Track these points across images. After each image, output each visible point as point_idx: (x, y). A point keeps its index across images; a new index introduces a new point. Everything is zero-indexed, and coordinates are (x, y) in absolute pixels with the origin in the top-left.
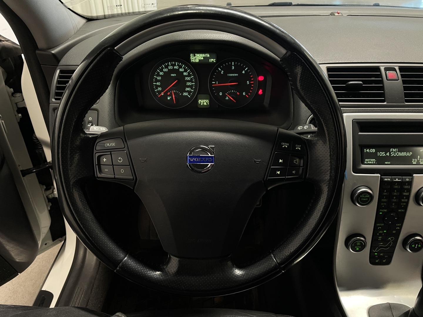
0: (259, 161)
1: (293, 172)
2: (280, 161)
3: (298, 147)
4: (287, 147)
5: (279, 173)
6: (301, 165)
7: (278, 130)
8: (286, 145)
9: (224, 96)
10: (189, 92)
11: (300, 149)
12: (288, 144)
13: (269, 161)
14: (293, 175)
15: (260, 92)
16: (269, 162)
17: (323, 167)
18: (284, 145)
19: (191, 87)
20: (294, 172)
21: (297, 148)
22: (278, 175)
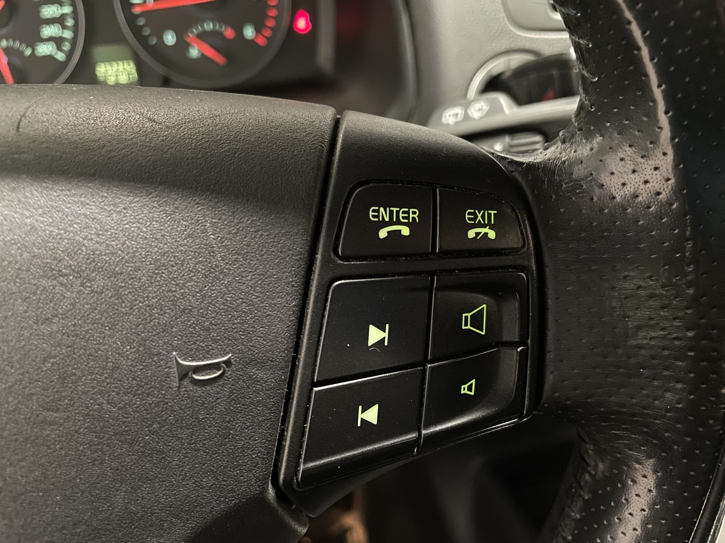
0: (216, 366)
1: (464, 390)
2: (375, 335)
3: (480, 225)
4: (406, 231)
5: (371, 415)
6: (506, 338)
7: (337, 123)
8: (398, 222)
9: (182, 45)
10: (58, 41)
11: (492, 235)
12: (414, 214)
13: (297, 348)
14: (467, 404)
15: (302, 23)
16: (295, 359)
17: (642, 334)
18: (391, 223)
19: (60, 21)
20: (470, 389)
21: (471, 234)
22: (369, 432)
